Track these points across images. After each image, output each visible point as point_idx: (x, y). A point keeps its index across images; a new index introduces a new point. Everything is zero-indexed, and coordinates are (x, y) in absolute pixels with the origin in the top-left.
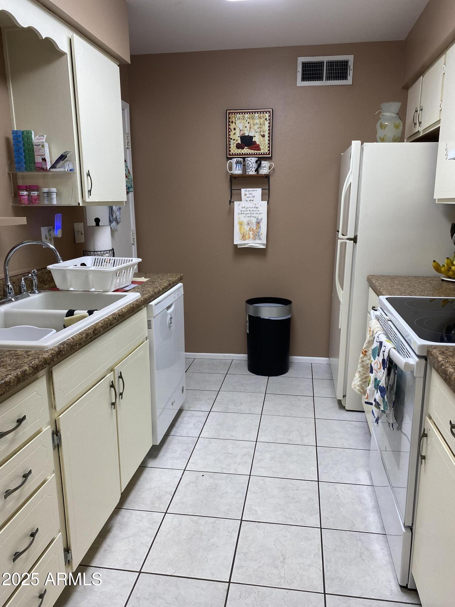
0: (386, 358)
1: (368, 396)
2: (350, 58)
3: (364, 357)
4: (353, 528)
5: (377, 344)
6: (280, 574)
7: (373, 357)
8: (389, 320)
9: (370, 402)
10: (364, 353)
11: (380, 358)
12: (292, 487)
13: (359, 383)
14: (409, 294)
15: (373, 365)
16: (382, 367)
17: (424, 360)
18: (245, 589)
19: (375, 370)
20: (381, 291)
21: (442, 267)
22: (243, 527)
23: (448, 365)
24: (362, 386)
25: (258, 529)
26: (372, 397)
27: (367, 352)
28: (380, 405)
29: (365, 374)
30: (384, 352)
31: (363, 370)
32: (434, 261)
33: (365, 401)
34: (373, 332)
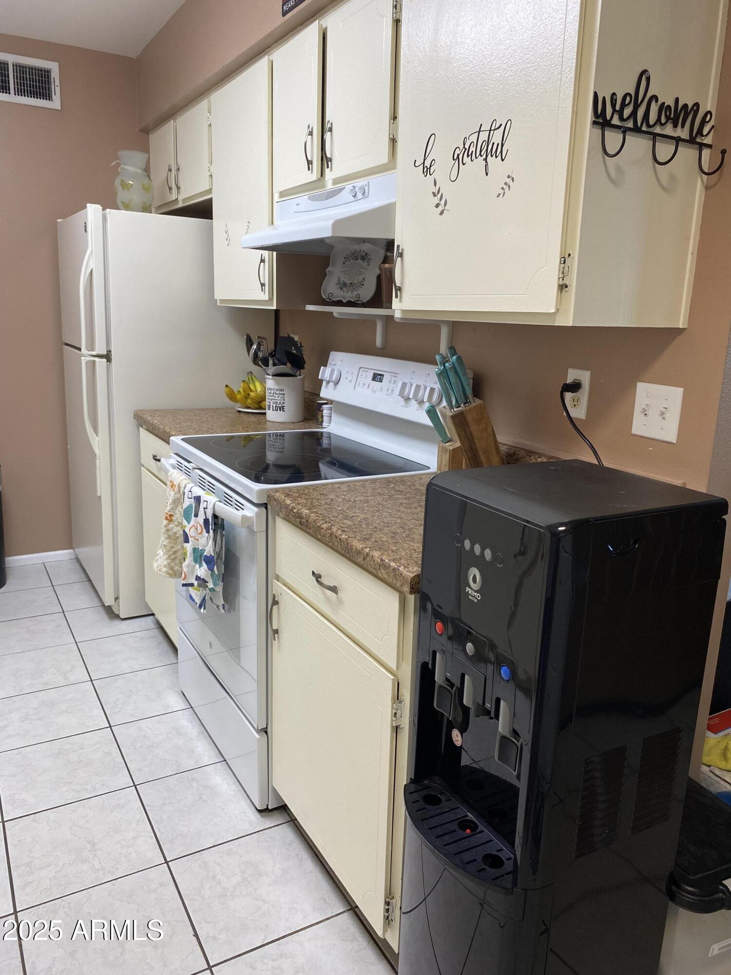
0: (210, 517)
1: (185, 575)
2: (53, 67)
3: (169, 524)
4: (179, 769)
5: (191, 501)
6: (93, 866)
7: (186, 520)
8: (196, 467)
9: (189, 584)
10: (169, 518)
11: (200, 518)
12: (72, 748)
13: (165, 563)
14: (208, 432)
15: (187, 531)
16: (204, 531)
17: (264, 509)
18: (45, 910)
19: (191, 537)
20: (168, 431)
21: (238, 393)
22: (9, 830)
23: (300, 507)
24: (171, 565)
25: (37, 823)
26: (192, 576)
27: (173, 516)
28: (207, 582)
29: (172, 547)
30: (206, 508)
31: (170, 542)
32: (227, 386)
33: (182, 583)
34: (179, 486)
